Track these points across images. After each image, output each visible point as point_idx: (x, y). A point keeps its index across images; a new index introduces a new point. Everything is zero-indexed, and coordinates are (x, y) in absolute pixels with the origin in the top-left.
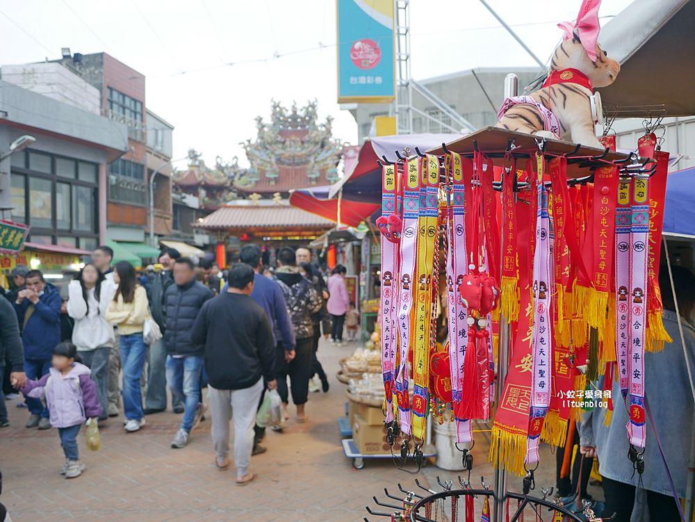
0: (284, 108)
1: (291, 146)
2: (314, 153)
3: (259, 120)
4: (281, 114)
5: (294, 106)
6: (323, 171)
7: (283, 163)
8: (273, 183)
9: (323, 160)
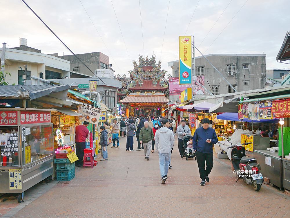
0: (143, 58)
1: (147, 73)
2: (155, 75)
3: (135, 63)
4: (142, 61)
5: (147, 58)
6: (158, 82)
7: (144, 79)
8: (141, 86)
9: (158, 78)
